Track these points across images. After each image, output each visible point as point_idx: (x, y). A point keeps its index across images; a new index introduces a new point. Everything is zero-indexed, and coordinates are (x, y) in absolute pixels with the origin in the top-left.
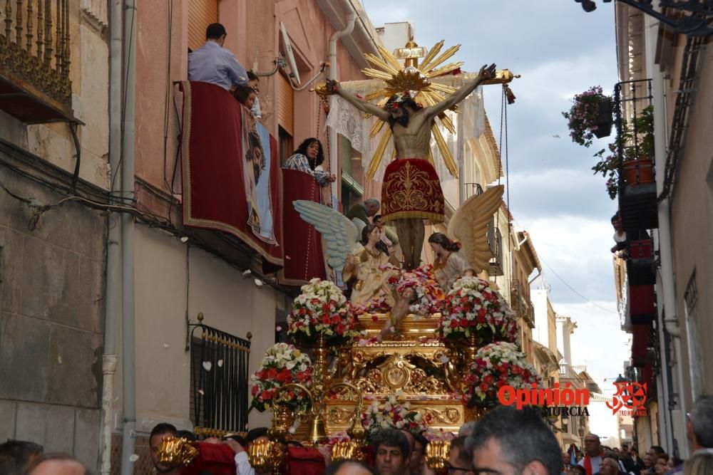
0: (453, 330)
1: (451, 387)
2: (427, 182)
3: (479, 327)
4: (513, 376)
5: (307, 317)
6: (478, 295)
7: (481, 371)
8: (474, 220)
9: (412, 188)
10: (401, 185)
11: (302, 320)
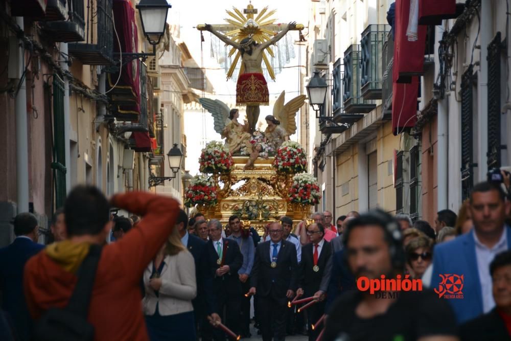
0: (284, 167)
1: (279, 193)
2: (262, 86)
3: (296, 166)
4: (312, 189)
5: (213, 160)
6: (295, 150)
7: (299, 186)
8: (289, 110)
9: (255, 90)
10: (250, 88)
11: (210, 161)
